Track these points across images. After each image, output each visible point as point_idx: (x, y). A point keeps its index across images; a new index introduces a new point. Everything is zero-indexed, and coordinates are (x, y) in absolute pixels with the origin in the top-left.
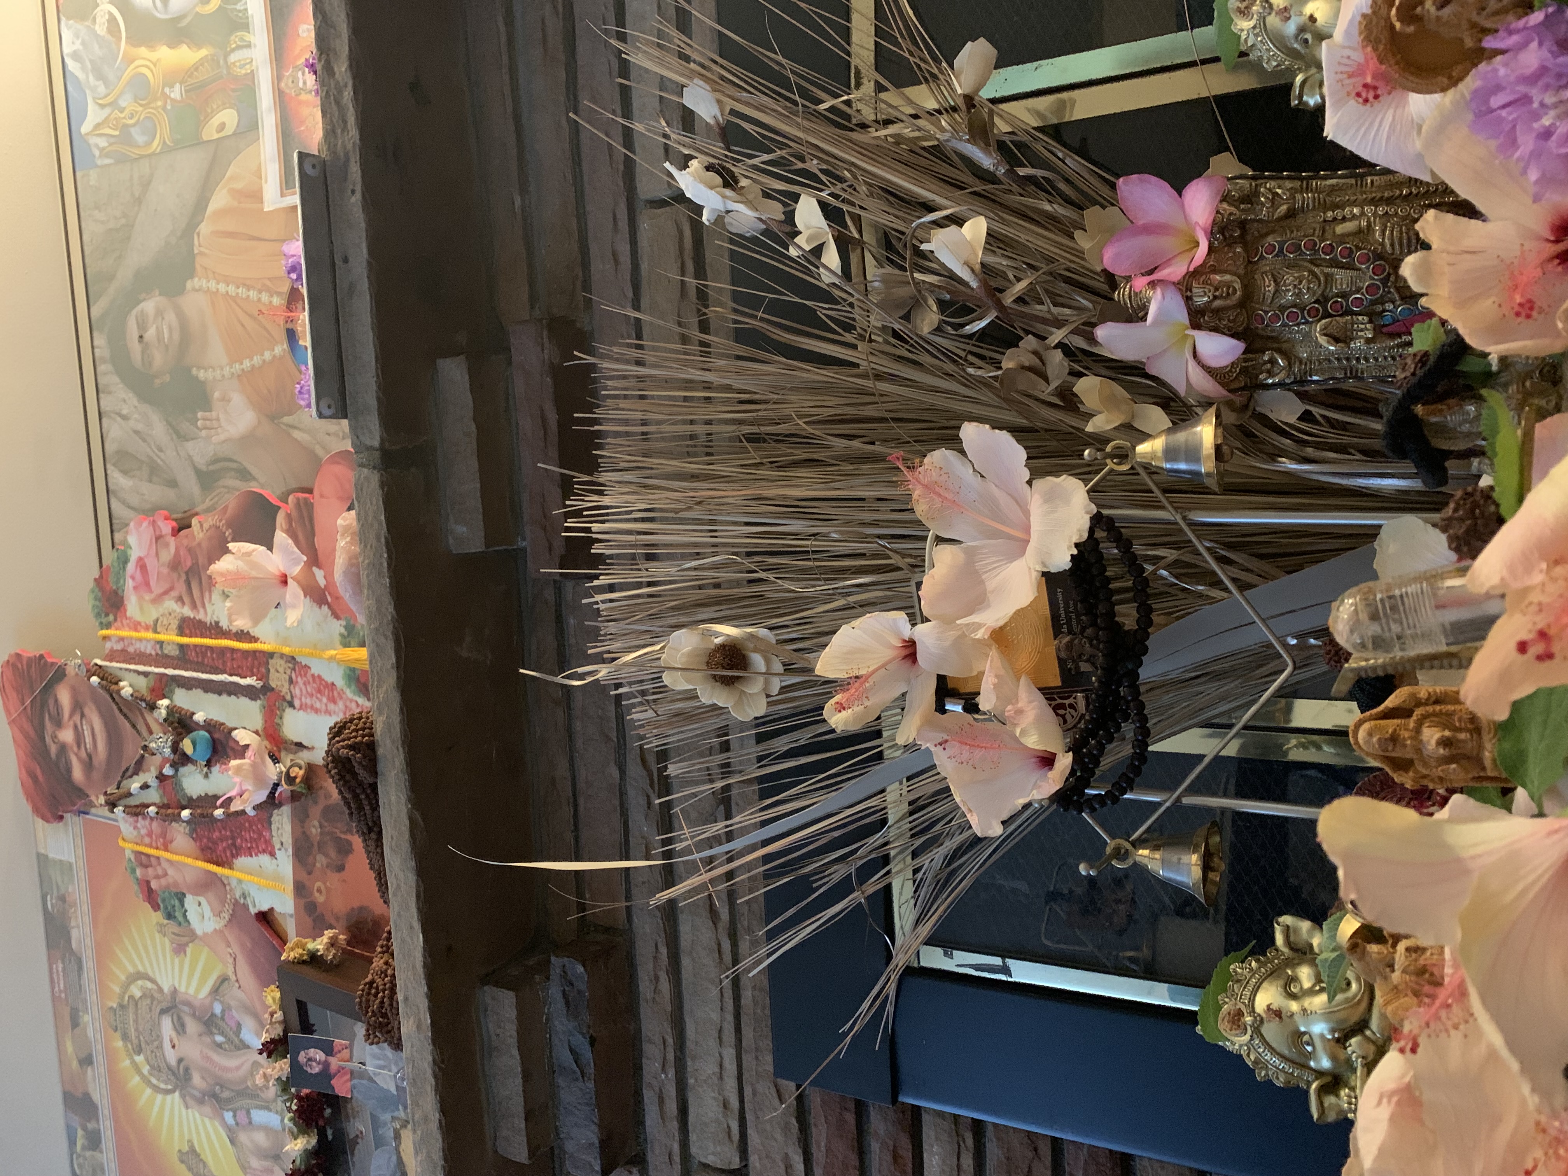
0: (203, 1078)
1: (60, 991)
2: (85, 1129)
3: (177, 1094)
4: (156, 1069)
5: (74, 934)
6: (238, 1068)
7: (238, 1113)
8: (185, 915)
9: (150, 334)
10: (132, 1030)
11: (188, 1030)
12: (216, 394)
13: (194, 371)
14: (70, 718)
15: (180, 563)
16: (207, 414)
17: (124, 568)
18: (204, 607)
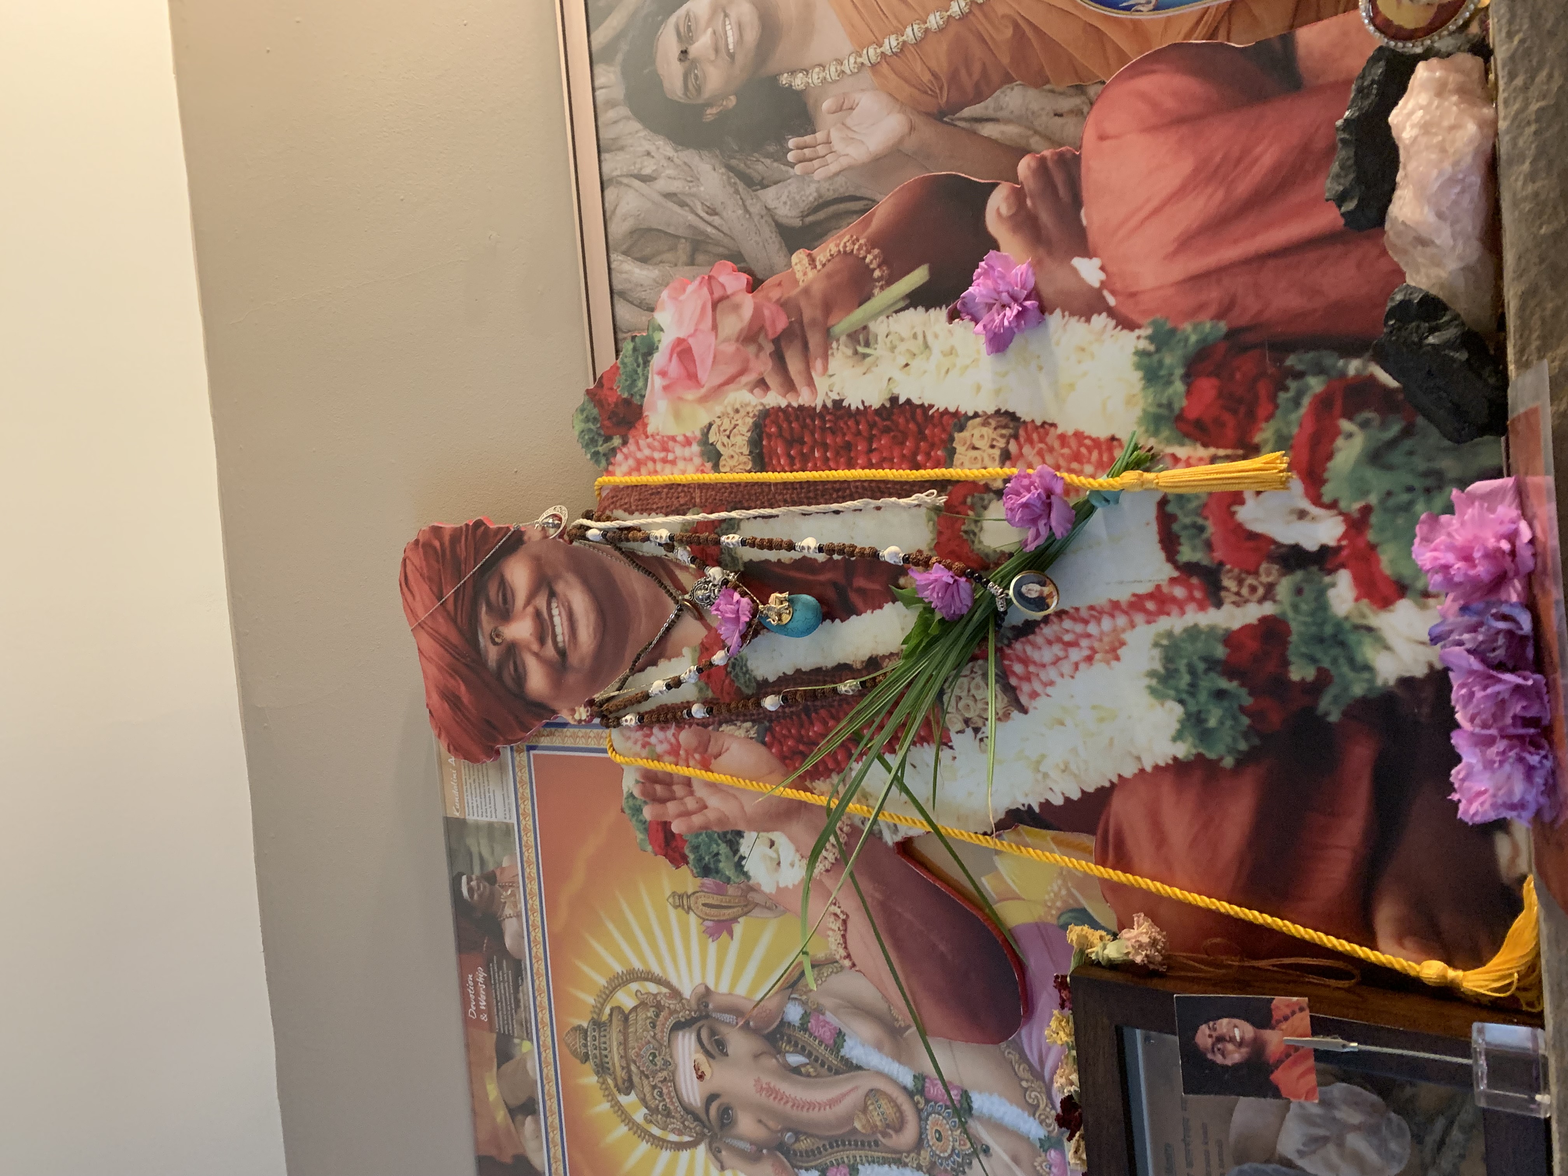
0: (759, 1121)
7: (831, 1172)
8: (739, 866)
9: (702, 44)
10: (615, 1058)
11: (730, 1050)
12: (826, 105)
13: (784, 79)
14: (528, 602)
15: (762, 328)
16: (808, 139)
17: (646, 363)
18: (811, 383)
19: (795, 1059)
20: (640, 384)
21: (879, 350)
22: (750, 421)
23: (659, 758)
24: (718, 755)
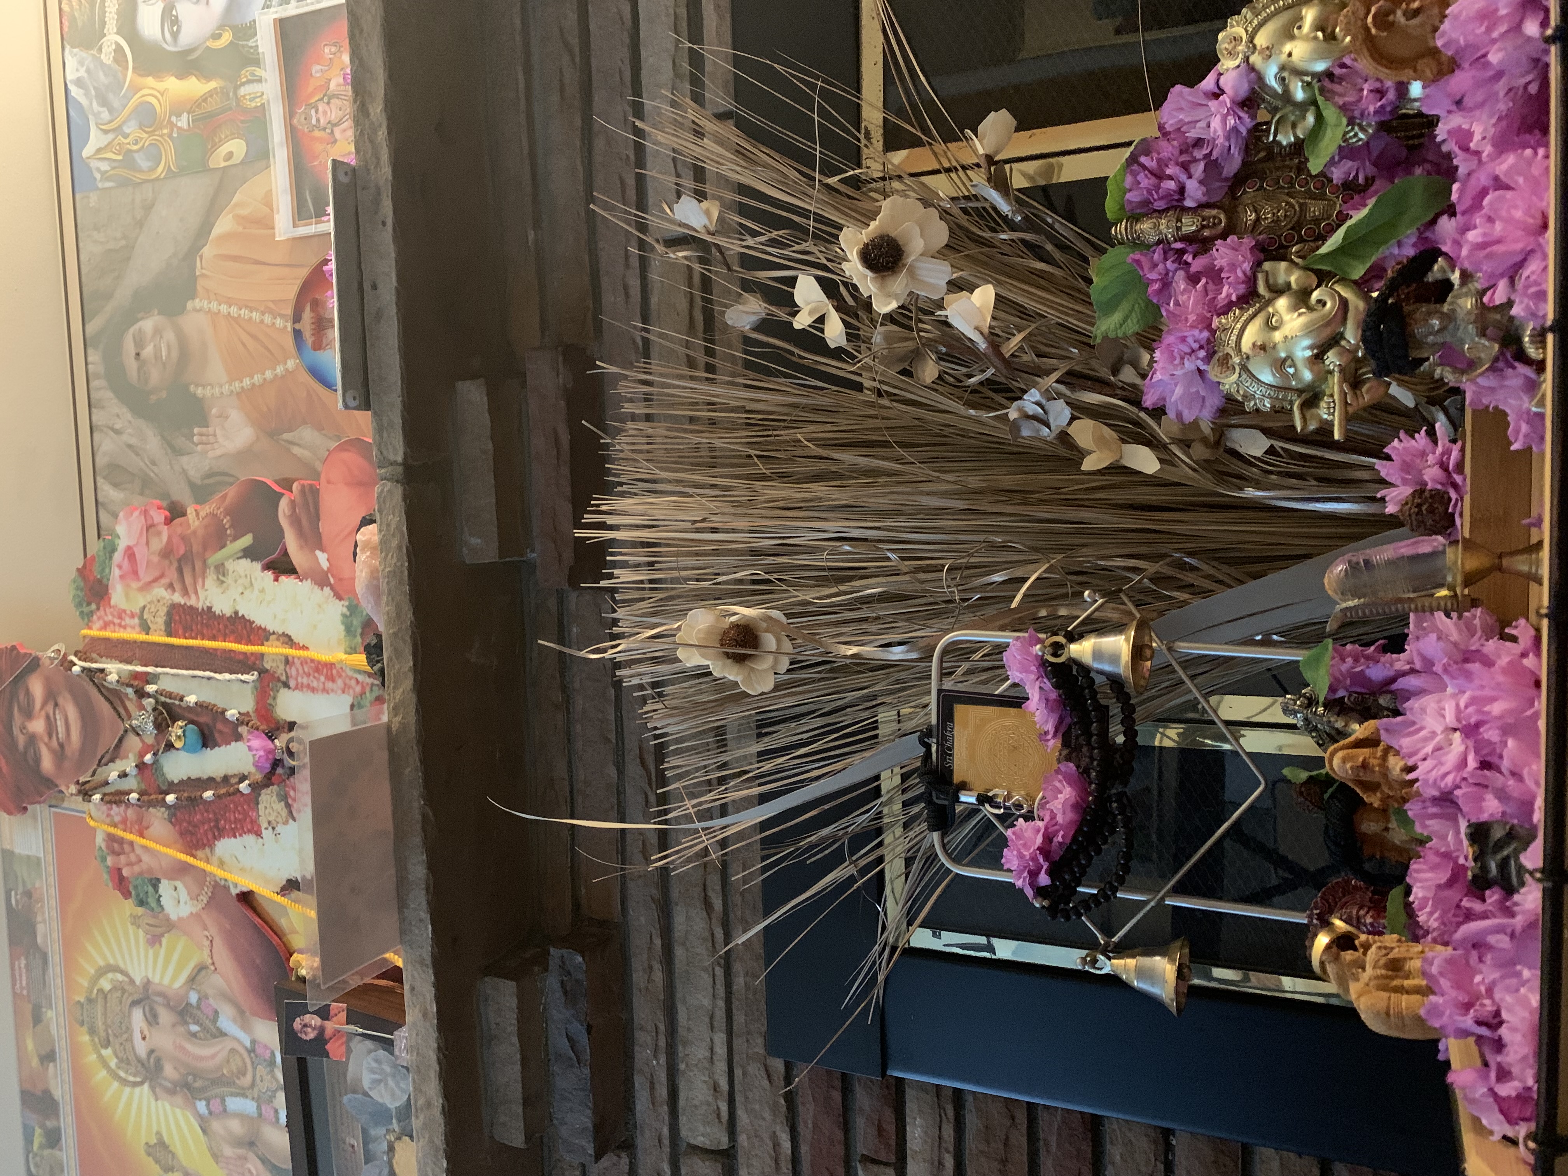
0: (175, 1068)
1: (22, 988)
2: (42, 1126)
3: (146, 1086)
4: (124, 1062)
5: (40, 929)
6: (213, 1056)
7: (211, 1102)
8: (158, 901)
9: (148, 351)
10: (100, 1023)
11: (161, 1021)
12: (214, 411)
13: (192, 388)
14: (42, 708)
15: (172, 551)
16: (204, 430)
17: (111, 558)
18: (196, 593)
19: (194, 1028)
20: (107, 570)
21: (229, 580)
22: (165, 609)
23: (115, 826)
24: (147, 828)
